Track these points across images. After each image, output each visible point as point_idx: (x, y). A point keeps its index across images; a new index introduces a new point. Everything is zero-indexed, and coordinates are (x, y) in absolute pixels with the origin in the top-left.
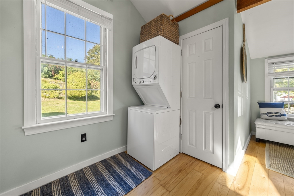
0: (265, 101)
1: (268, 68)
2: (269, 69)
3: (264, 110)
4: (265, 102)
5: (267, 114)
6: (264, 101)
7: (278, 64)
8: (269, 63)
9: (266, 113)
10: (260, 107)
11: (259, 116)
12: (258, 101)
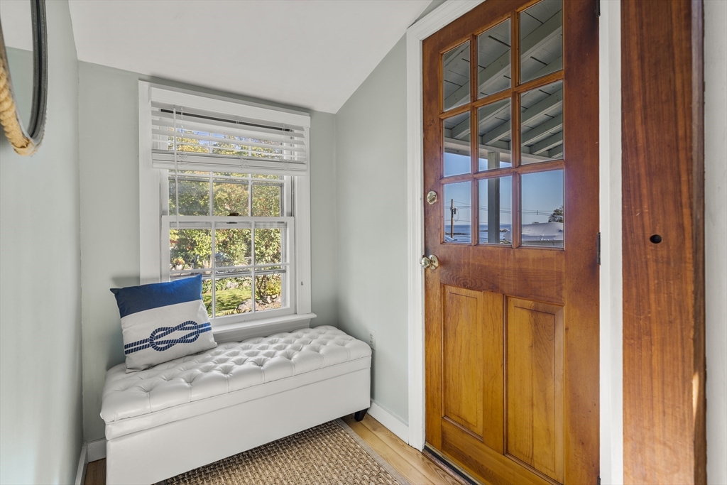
0: (142, 276)
1: (150, 127)
2: (154, 131)
3: (140, 325)
4: (142, 284)
5: (152, 342)
6: (138, 278)
7: (184, 119)
8: (154, 104)
9: (148, 337)
10: (124, 312)
11: (119, 355)
12: (116, 279)
